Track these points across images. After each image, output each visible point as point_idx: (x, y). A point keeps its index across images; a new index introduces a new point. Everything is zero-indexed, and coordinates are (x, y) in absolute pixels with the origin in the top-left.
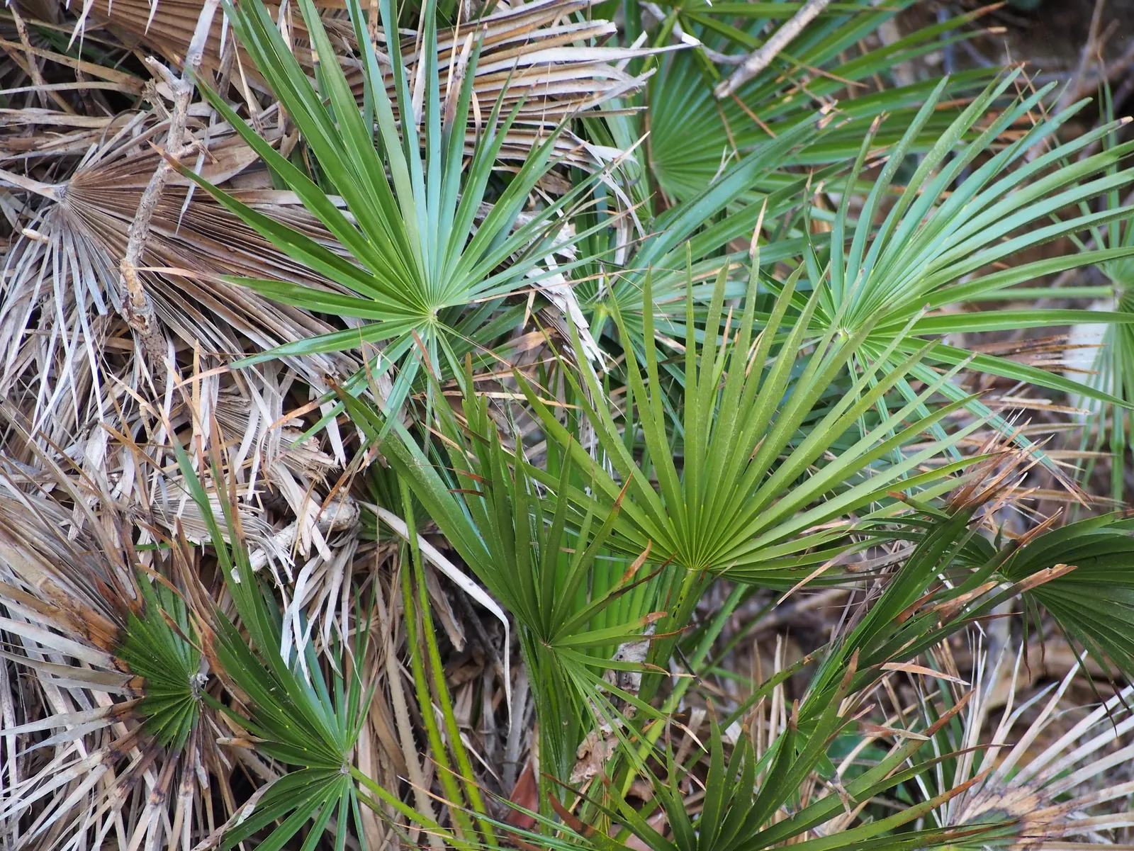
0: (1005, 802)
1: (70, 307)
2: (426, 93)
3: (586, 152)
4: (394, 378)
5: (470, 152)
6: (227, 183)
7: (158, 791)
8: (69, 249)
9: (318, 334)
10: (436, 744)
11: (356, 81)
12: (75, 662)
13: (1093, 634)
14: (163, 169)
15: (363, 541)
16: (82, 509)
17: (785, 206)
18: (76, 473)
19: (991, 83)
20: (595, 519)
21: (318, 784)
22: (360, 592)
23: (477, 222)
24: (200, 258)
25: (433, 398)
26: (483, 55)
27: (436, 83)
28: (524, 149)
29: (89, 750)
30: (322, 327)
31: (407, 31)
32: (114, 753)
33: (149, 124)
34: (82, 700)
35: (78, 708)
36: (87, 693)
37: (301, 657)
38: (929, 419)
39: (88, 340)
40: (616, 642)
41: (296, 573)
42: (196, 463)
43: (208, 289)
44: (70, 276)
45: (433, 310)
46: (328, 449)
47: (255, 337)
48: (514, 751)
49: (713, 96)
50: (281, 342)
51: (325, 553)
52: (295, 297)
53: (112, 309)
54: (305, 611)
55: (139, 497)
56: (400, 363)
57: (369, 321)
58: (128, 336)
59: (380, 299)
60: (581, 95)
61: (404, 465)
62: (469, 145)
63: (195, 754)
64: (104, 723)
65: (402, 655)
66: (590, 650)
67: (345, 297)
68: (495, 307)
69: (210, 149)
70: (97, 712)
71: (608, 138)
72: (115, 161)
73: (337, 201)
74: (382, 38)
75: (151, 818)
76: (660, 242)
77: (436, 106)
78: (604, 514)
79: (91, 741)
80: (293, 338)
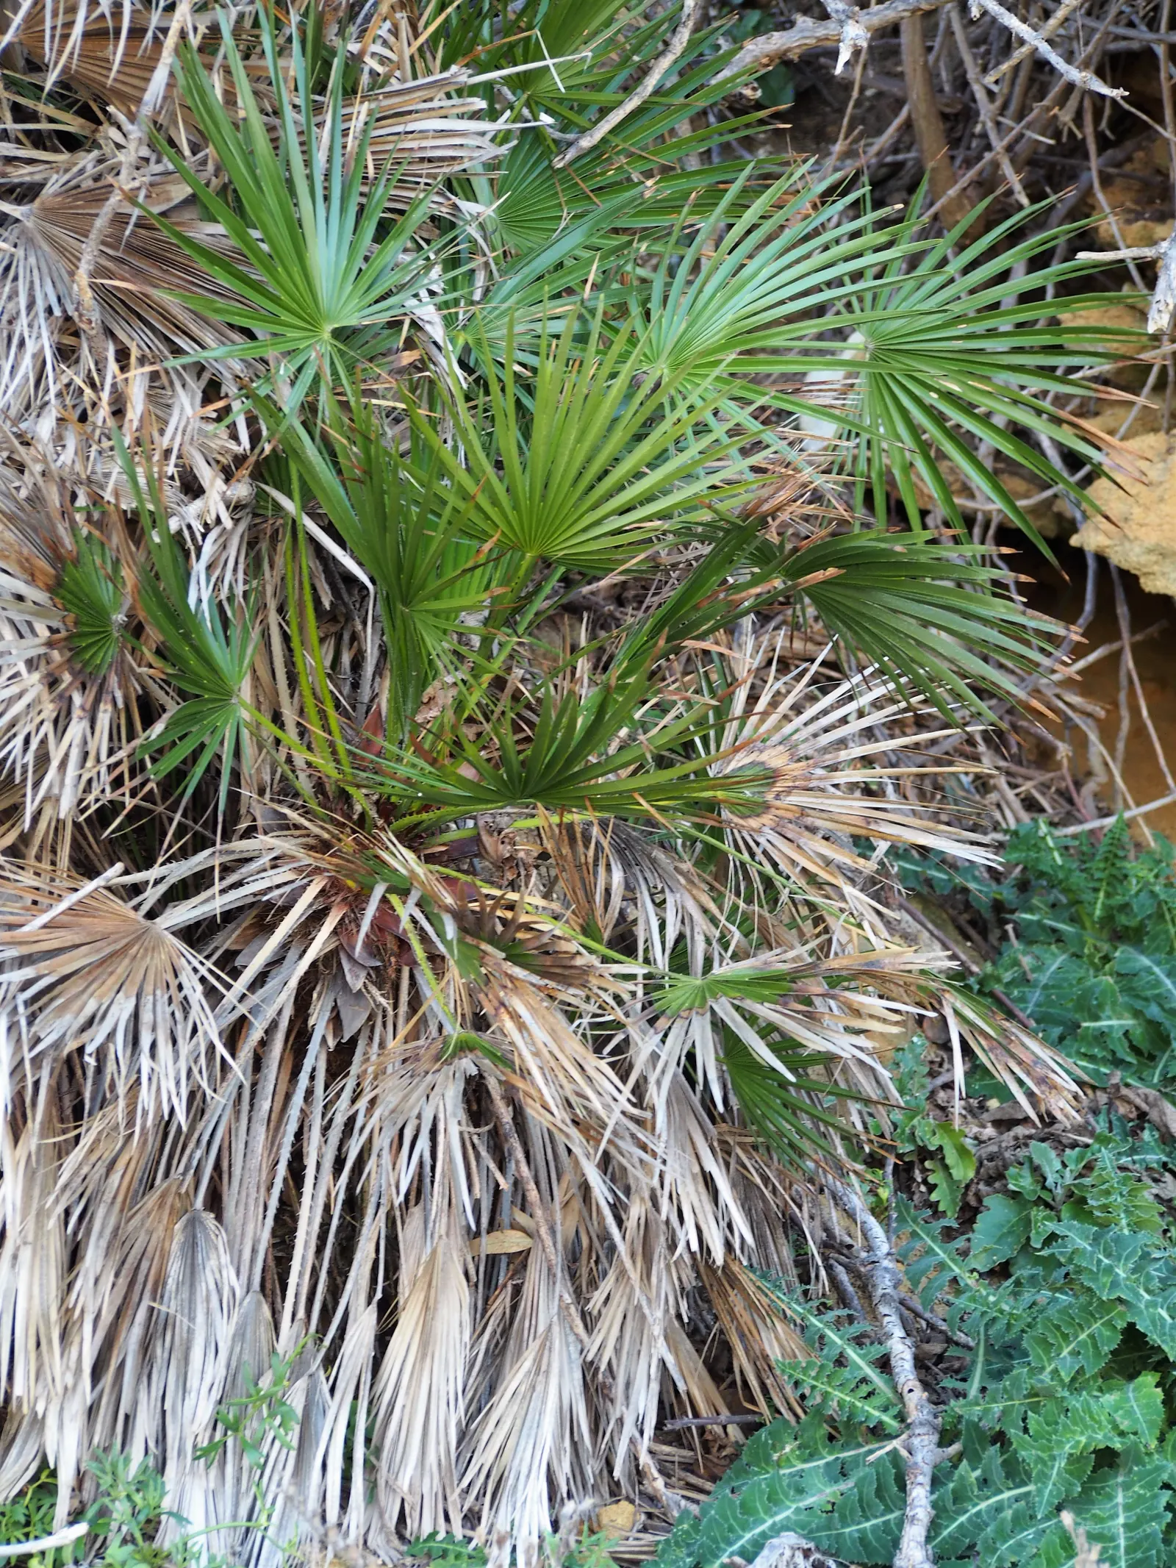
0: (763, 757)
1: (31, 305)
2: (331, 149)
3: (455, 206)
4: (293, 383)
5: (364, 200)
6: (163, 214)
7: (83, 708)
8: (32, 260)
9: (233, 342)
10: (304, 683)
11: (274, 135)
12: (20, 598)
13: (850, 628)
14: (115, 199)
15: (255, 515)
16: (32, 474)
17: (612, 263)
18: (28, 444)
19: (789, 169)
20: (455, 509)
21: (213, 710)
22: (252, 554)
23: (366, 259)
24: (138, 274)
25: (325, 400)
26: (378, 120)
27: (339, 141)
28: (408, 201)
29: (29, 671)
30: (236, 337)
31: (317, 98)
32: (49, 674)
33: (100, 161)
34: (25, 629)
35: (21, 636)
36: (29, 624)
37: (205, 606)
38: (728, 446)
39: (45, 334)
40: (458, 610)
41: (204, 536)
42: (128, 440)
43: (144, 299)
44: (32, 282)
45: (328, 329)
46: (235, 437)
47: (181, 342)
48: (365, 694)
49: (550, 166)
50: (203, 347)
51: (227, 522)
52: (217, 311)
53: (65, 311)
54: (209, 568)
55: (78, 467)
56: (300, 370)
57: (275, 335)
58: (76, 334)
59: (285, 317)
60: (454, 158)
61: (298, 455)
62: (362, 194)
63: (113, 680)
64: (42, 650)
65: (281, 610)
66: (436, 614)
67: (255, 313)
68: (376, 329)
69: (152, 185)
70: (38, 641)
71: (471, 196)
72: (72, 190)
73: (256, 234)
74: (298, 101)
75: (77, 729)
76: (510, 284)
77: (338, 161)
78: (462, 505)
79: (31, 664)
80: (213, 345)
